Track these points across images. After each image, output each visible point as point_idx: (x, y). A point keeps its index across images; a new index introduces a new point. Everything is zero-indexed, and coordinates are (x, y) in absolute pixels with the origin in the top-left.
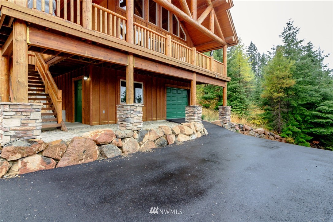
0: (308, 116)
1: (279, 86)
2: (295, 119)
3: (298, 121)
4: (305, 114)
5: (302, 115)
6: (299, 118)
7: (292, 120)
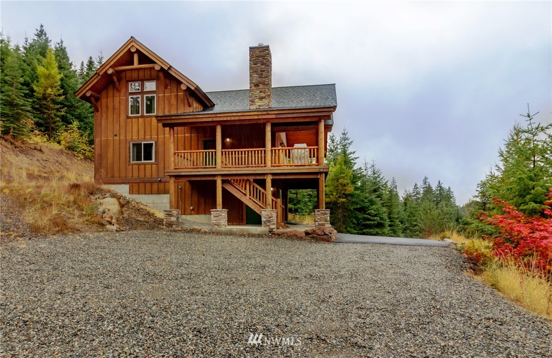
0: (361, 218)
1: (343, 192)
2: (352, 222)
3: (354, 224)
4: (359, 217)
5: (356, 218)
6: (355, 221)
7: (349, 223)
